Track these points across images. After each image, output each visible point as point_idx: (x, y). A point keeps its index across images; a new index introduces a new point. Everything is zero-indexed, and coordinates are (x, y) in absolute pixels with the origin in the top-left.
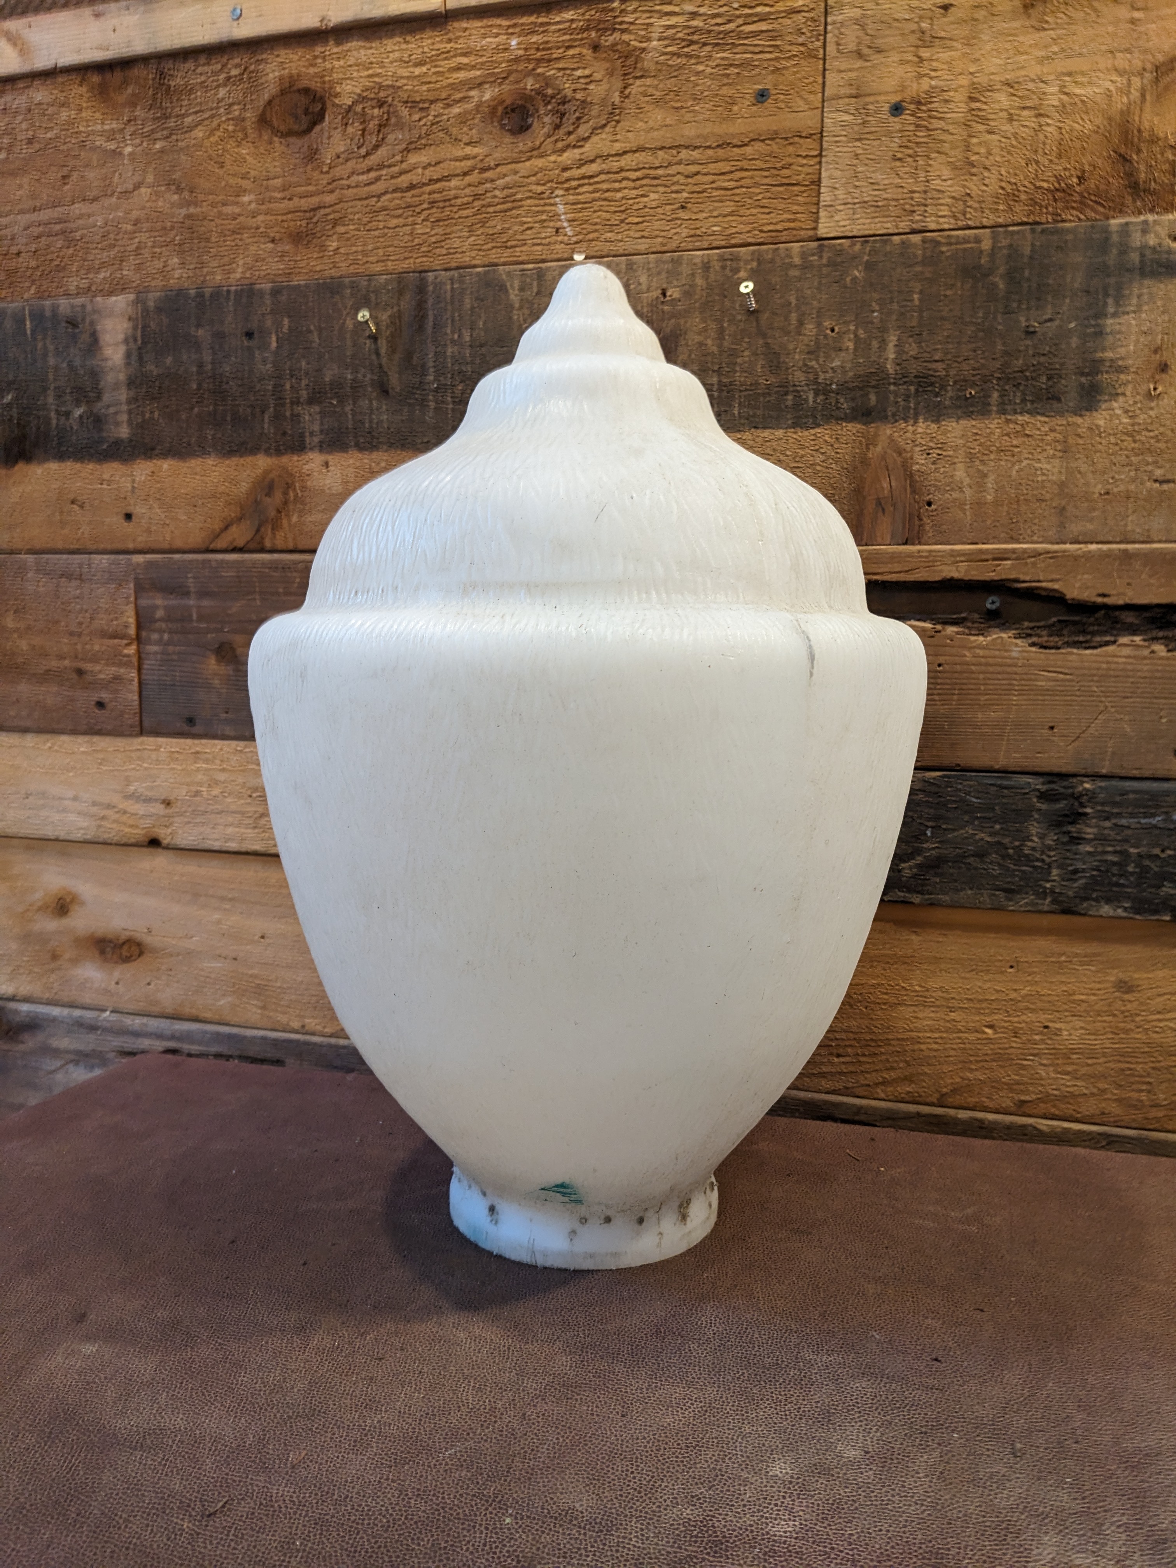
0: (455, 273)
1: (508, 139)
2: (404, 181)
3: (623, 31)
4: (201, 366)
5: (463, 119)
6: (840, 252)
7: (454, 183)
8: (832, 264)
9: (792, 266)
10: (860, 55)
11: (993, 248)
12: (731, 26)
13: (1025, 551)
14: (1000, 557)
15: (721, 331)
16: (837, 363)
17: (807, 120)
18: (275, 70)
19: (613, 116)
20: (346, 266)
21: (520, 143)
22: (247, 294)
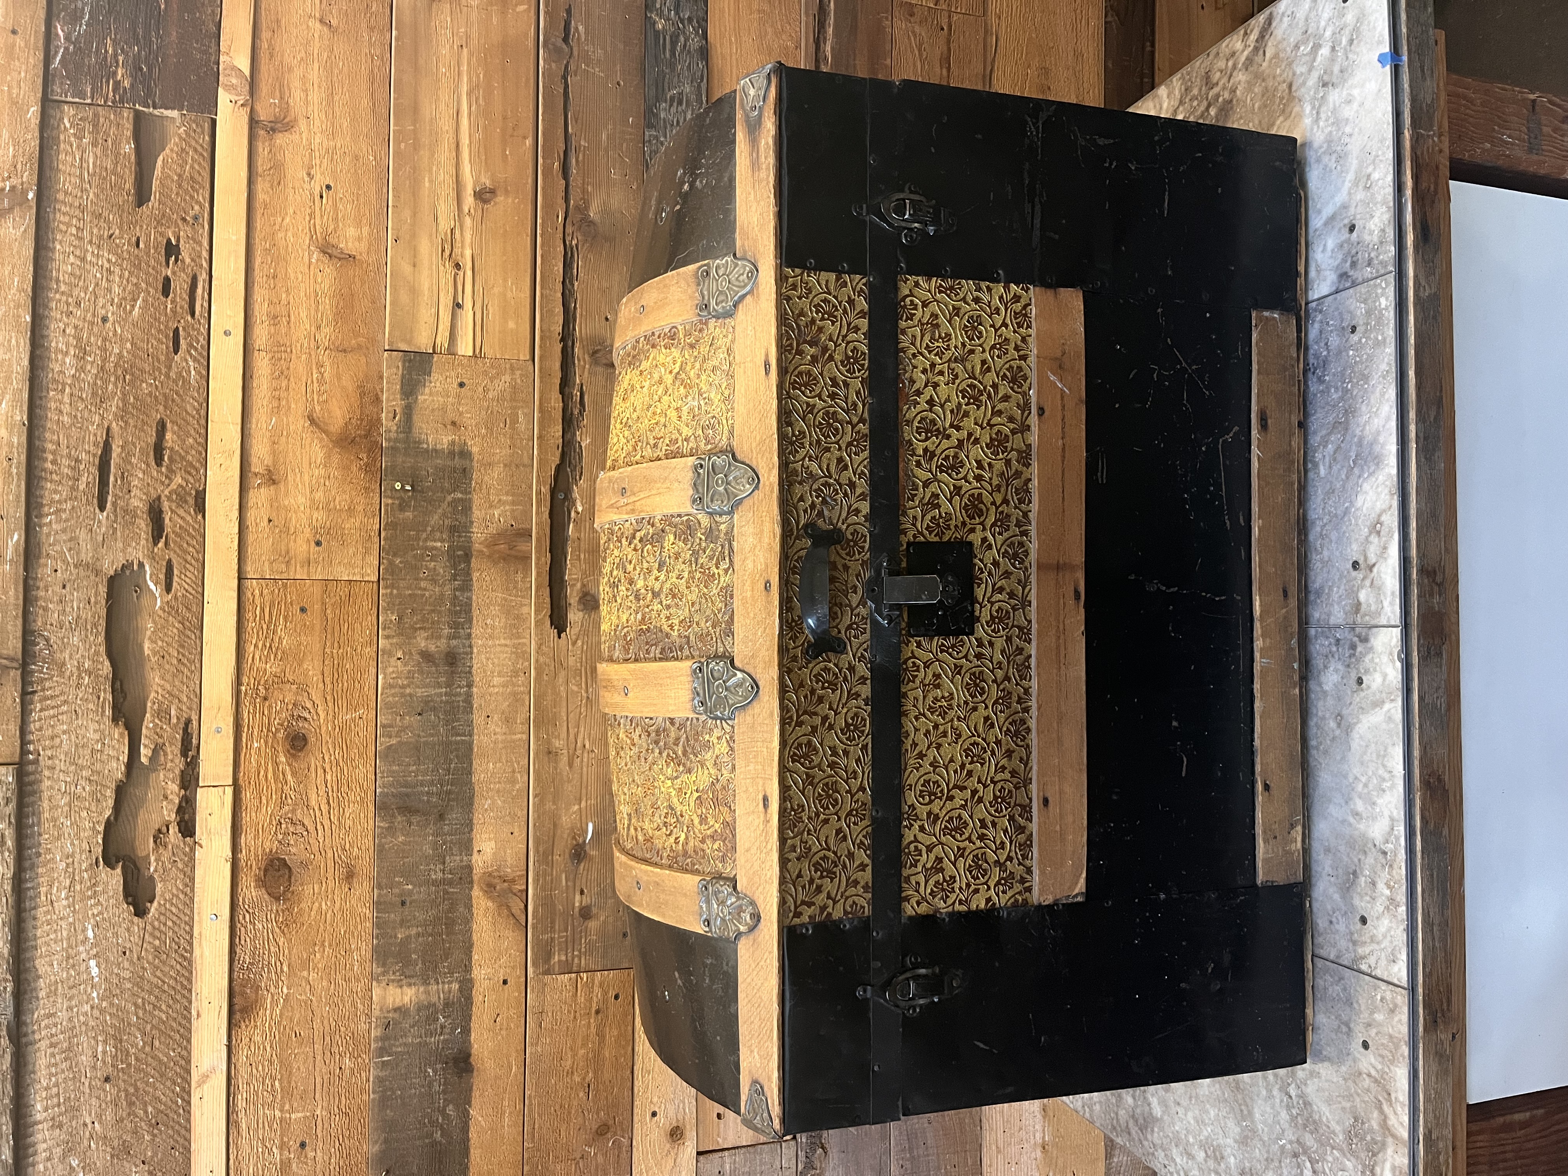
0: (378, 775)
1: (309, 746)
2: (324, 808)
3: (259, 684)
4: (418, 935)
5: (294, 774)
6: (385, 569)
7: (329, 777)
8: (392, 574)
9: (391, 593)
10: (288, 562)
11: (391, 498)
12: (265, 627)
13: (537, 482)
14: (539, 493)
15: (420, 628)
16: (441, 571)
17: (317, 589)
18: (250, 891)
19: (303, 689)
20: (368, 842)
21: (312, 739)
22: (379, 905)
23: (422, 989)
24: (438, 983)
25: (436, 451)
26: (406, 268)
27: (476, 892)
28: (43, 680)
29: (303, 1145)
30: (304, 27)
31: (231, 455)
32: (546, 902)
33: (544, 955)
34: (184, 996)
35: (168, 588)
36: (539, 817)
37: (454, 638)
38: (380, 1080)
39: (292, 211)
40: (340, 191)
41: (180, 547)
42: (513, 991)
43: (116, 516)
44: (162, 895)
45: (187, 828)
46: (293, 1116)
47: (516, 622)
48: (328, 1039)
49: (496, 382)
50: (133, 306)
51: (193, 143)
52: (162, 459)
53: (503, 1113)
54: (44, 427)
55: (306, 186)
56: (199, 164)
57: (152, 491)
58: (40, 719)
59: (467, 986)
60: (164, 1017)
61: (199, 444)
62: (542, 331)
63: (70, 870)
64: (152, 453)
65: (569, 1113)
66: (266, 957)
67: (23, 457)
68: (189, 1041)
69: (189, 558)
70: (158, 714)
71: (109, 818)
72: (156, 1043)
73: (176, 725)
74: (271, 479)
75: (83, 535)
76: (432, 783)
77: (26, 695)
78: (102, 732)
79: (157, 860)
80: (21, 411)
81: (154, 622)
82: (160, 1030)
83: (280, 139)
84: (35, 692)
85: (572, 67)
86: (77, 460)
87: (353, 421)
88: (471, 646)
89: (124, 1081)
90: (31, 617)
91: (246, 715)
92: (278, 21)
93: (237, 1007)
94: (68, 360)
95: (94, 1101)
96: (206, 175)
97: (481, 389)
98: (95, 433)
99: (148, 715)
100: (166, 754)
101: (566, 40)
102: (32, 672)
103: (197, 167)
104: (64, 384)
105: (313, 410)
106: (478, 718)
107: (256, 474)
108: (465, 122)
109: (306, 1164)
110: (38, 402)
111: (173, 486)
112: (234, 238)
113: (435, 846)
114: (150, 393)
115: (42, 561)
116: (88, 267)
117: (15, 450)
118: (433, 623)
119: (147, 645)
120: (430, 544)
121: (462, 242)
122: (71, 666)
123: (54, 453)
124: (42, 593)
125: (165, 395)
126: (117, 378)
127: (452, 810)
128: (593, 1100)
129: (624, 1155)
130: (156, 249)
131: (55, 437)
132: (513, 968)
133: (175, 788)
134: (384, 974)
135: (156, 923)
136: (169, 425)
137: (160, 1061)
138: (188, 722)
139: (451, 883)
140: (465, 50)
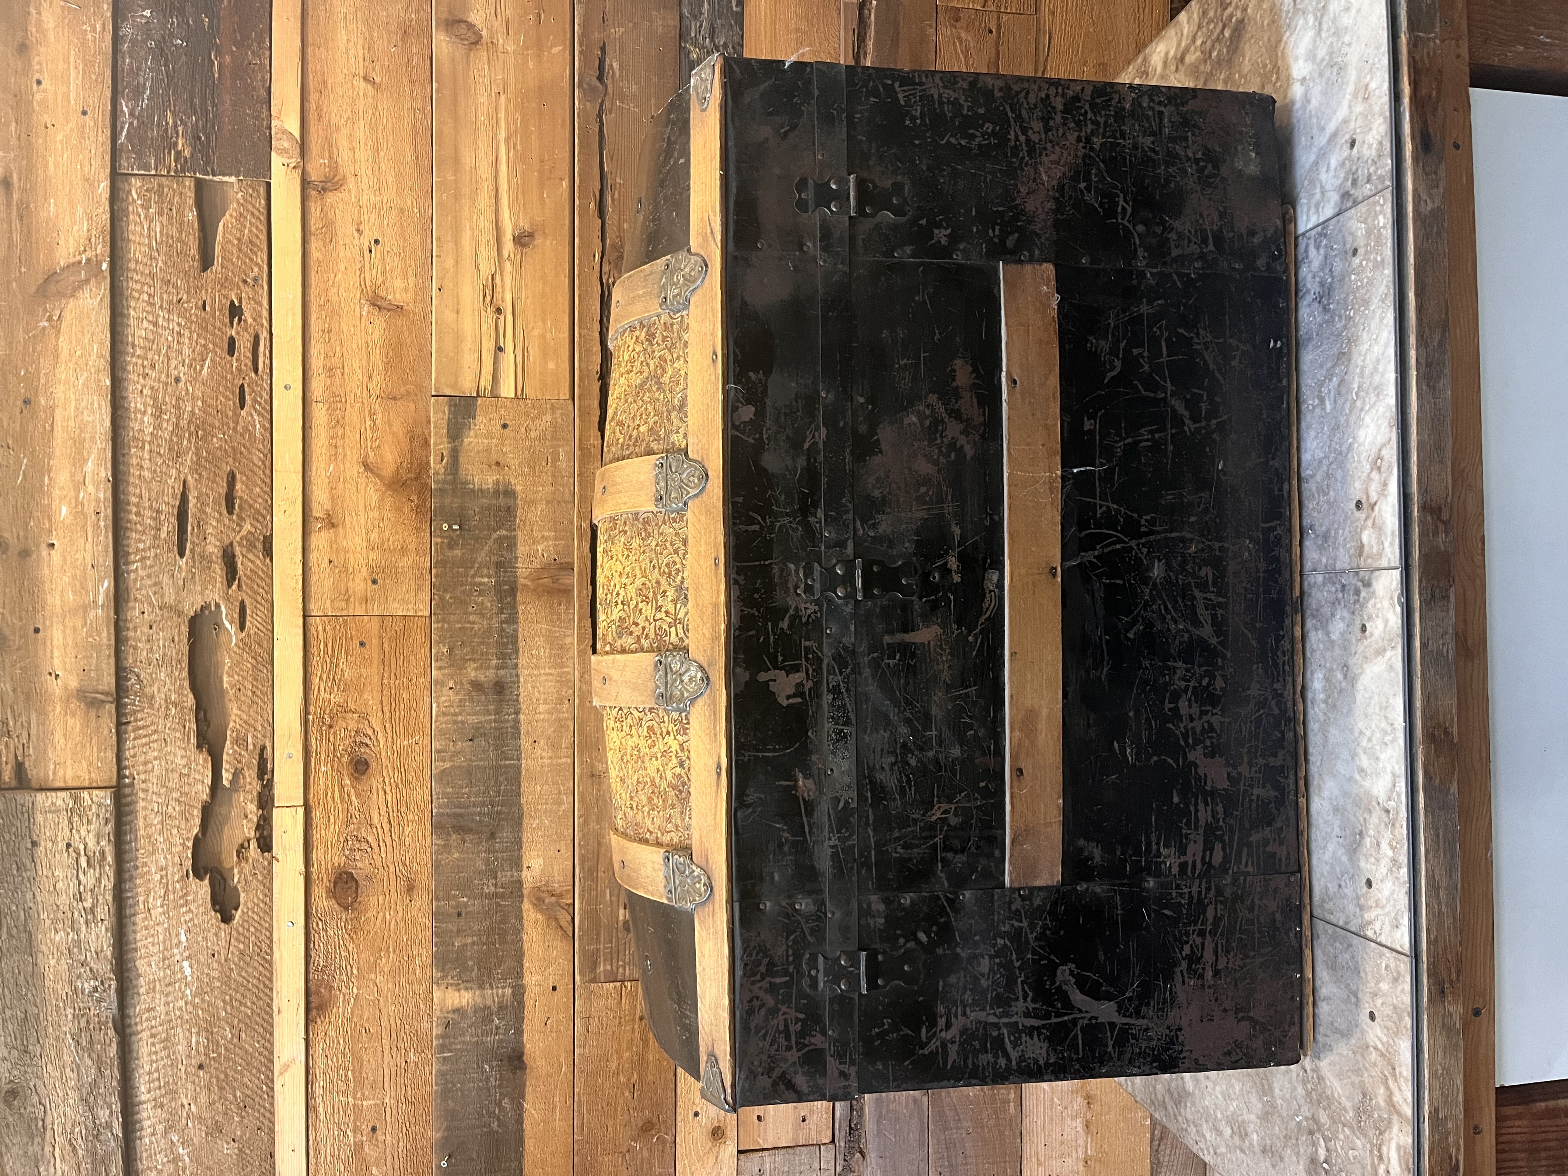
0: (434, 797)
1: (370, 771)
2: (386, 827)
3: (324, 713)
4: (474, 943)
5: (358, 795)
6: (437, 605)
7: (389, 799)
8: (443, 609)
9: (442, 627)
10: (347, 600)
11: (440, 537)
12: (328, 660)
13: (578, 517)
14: (580, 528)
15: (470, 660)
16: (489, 605)
17: (375, 624)
18: (322, 902)
19: (364, 717)
20: (427, 858)
21: (373, 764)
22: (438, 916)
23: (478, 993)
24: (492, 988)
25: (481, 490)
26: (449, 316)
27: (526, 906)
28: (135, 712)
29: (374, 1129)
30: (350, 85)
31: (293, 503)
32: (591, 915)
33: (590, 962)
34: (266, 995)
35: (242, 627)
36: (584, 836)
37: (503, 668)
38: (441, 1074)
39: (342, 267)
40: (387, 244)
41: (252, 588)
42: (562, 997)
43: (194, 562)
44: (246, 903)
45: (265, 844)
46: (365, 1103)
47: (559, 651)
48: (394, 1035)
49: (538, 422)
50: (202, 366)
51: (250, 208)
52: (233, 508)
53: (554, 1108)
54: (127, 482)
55: (356, 242)
56: (257, 228)
57: (225, 538)
58: (134, 747)
59: (519, 992)
60: (249, 1012)
61: (265, 492)
62: (580, 371)
63: (164, 881)
64: (224, 503)
65: (616, 1110)
66: (338, 961)
67: (110, 511)
68: (271, 1034)
69: (259, 598)
70: (236, 741)
71: (197, 835)
72: (243, 1035)
73: (252, 752)
74: (331, 522)
75: (165, 579)
76: (483, 804)
77: (121, 726)
78: (189, 758)
79: (240, 873)
80: (106, 469)
81: (230, 658)
82: (246, 1024)
83: (331, 198)
84: (129, 722)
85: (607, 104)
86: (158, 512)
87: (404, 465)
88: (517, 676)
89: (216, 1069)
90: (123, 655)
91: (314, 741)
92: (325, 82)
93: (313, 1005)
94: (146, 419)
95: (190, 1086)
96: (263, 237)
97: (523, 429)
98: (173, 484)
99: (228, 742)
100: (244, 778)
101: (600, 78)
102: (126, 705)
103: (254, 230)
104: (144, 442)
105: (367, 456)
106: (525, 743)
107: (316, 519)
108: (503, 168)
109: (377, 1146)
110: (121, 459)
111: (244, 533)
112: (291, 297)
113: (487, 862)
114: (220, 448)
115: (131, 604)
116: (160, 331)
117: (102, 504)
118: (482, 654)
119: (225, 678)
120: (478, 580)
121: (503, 286)
122: (159, 699)
123: (137, 505)
124: (131, 634)
125: (233, 448)
126: (190, 434)
127: (503, 828)
128: (638, 1100)
129: (668, 1149)
130: (221, 310)
131: (138, 491)
132: (562, 975)
133: (254, 809)
134: (443, 978)
135: (241, 929)
136: (238, 476)
137: (246, 1051)
138: (263, 749)
139: (502, 896)
140: (503, 97)
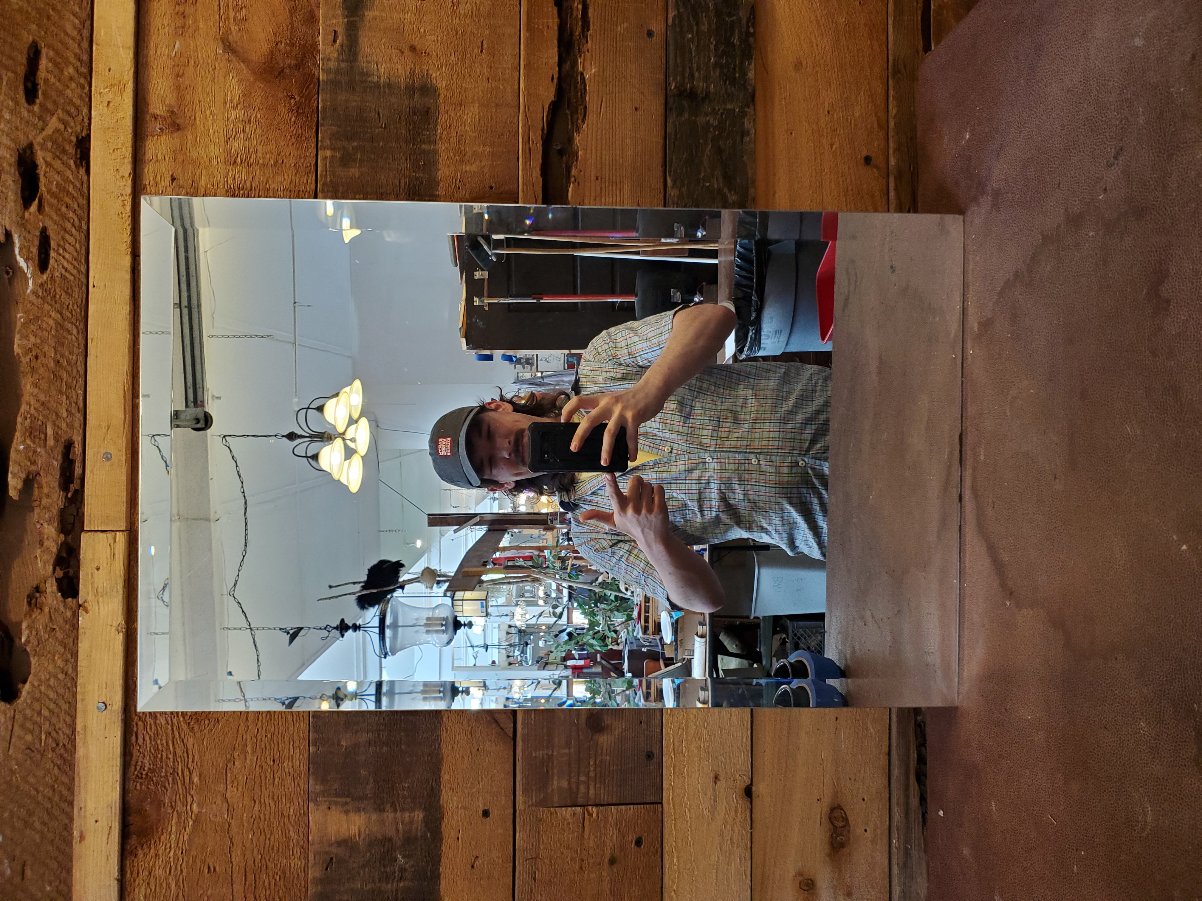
4: (369, 743)
13: (525, 126)
14: (528, 140)
23: (374, 817)
24: (395, 811)
25: (389, 85)
31: (122, 90)
34: (63, 812)
35: (43, 267)
41: (58, 211)
44: (38, 673)
45: (69, 586)
52: (34, 95)
57: (22, 137)
59: (434, 816)
60: (38, 838)
61: (80, 74)
64: (21, 88)
66: (170, 763)
69: (68, 226)
70: (31, 433)
72: (28, 872)
73: (52, 449)
74: (175, 123)
79: (31, 627)
81: (25, 312)
82: (33, 856)
87: (282, 46)
93: (132, 829)
99: (18, 434)
100: (40, 487)
105: (228, 31)
107: (156, 117)
111: (49, 131)
119: (17, 341)
133: (53, 532)
135: (28, 712)
136: (44, 51)
138: (69, 446)
